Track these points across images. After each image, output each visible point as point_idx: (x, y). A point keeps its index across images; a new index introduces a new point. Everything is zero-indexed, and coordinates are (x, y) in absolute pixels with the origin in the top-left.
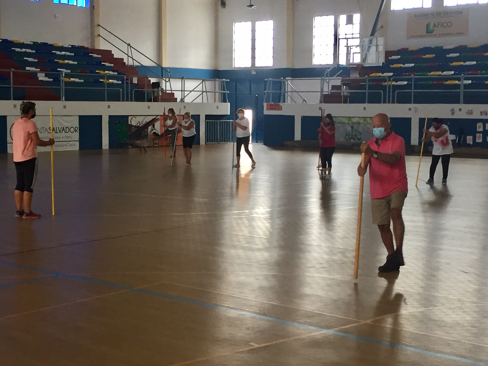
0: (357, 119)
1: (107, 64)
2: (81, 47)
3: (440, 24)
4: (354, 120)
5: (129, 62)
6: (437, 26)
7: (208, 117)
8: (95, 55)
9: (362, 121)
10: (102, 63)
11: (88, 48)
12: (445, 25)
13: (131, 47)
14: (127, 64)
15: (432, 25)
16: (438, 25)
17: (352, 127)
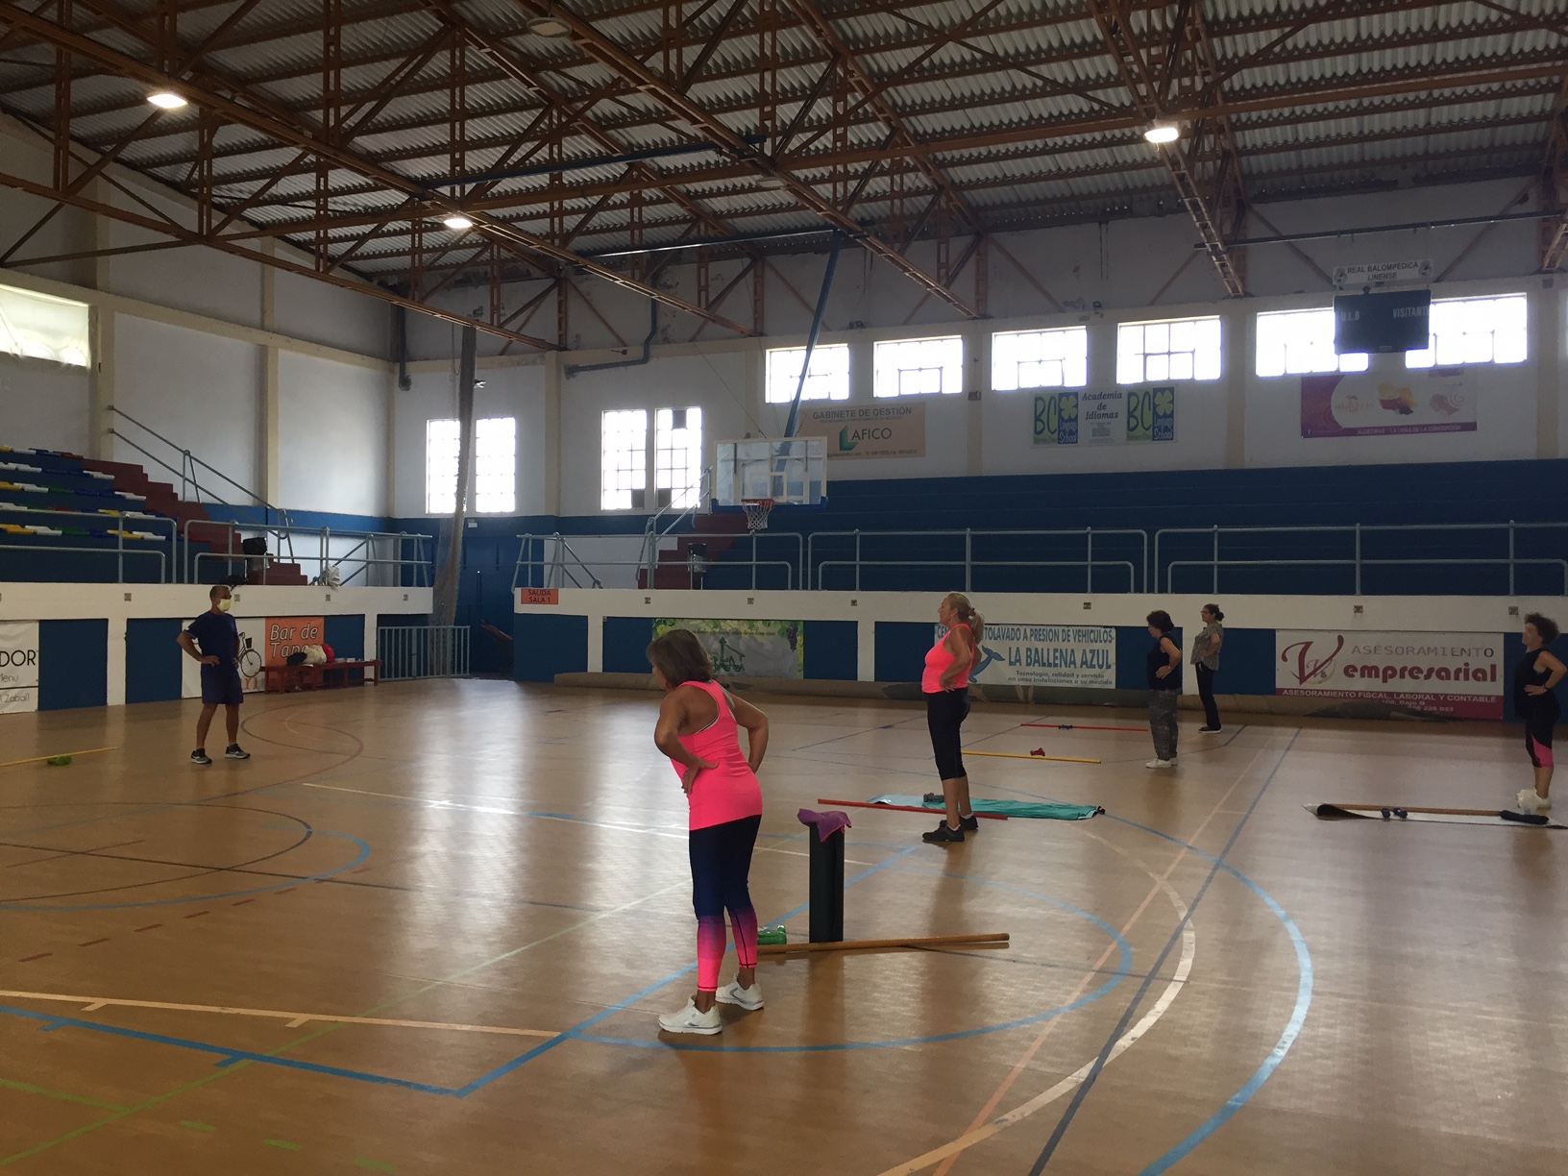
0: (735, 624)
1: (130, 496)
2: (63, 454)
3: (867, 432)
4: (727, 627)
5: (186, 493)
6: (861, 436)
7: (382, 619)
8: (98, 475)
9: (744, 628)
10: (116, 493)
11: (80, 458)
12: (877, 434)
13: (191, 458)
14: (180, 498)
15: (850, 435)
16: (863, 434)
17: (722, 642)
